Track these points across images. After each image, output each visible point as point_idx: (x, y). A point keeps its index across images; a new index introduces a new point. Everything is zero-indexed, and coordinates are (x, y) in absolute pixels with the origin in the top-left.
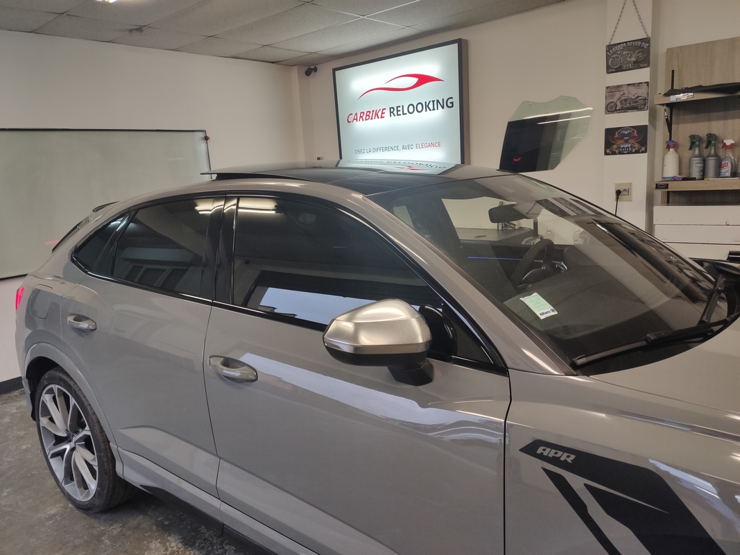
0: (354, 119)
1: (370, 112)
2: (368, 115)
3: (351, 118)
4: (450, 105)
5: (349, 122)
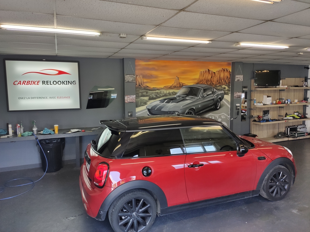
0: (18, 83)
1: (30, 82)
4: (75, 84)
5: (14, 84)
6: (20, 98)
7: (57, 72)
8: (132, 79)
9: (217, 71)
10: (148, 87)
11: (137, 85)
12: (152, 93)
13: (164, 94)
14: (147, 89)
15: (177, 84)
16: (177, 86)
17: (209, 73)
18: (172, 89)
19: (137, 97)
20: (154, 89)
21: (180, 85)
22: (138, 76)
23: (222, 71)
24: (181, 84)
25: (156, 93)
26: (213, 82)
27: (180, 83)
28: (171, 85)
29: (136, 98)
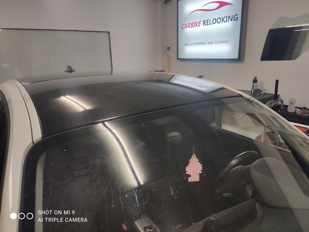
0: (185, 27)
1: (193, 23)
2: (192, 25)
3: (184, 26)
4: (236, 19)
5: (183, 29)
6: (186, 45)
7: (218, 4)
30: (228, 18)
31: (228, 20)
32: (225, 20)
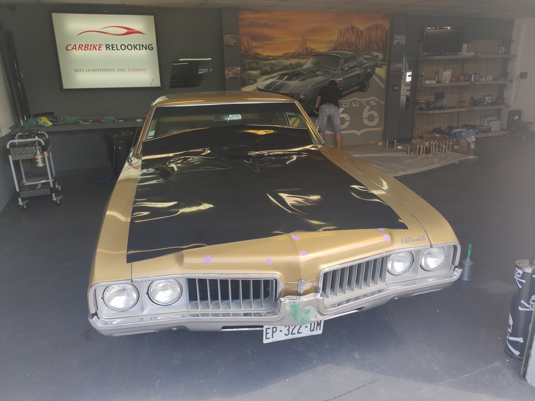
2: (87, 47)
3: (70, 48)
4: (151, 48)
5: (67, 49)
6: (76, 71)
7: (126, 31)
8: (234, 42)
9: (365, 29)
10: (258, 54)
11: (242, 51)
12: (266, 64)
13: (283, 67)
14: (257, 57)
15: (303, 50)
16: (302, 53)
17: (353, 32)
18: (296, 58)
19: (243, 70)
20: (267, 58)
21: (308, 51)
22: (243, 37)
23: (373, 28)
24: (309, 49)
25: (271, 64)
26: (359, 47)
27: (307, 48)
28: (294, 51)
29: (241, 72)
30: (141, 46)
31: (141, 48)
32: (138, 47)
